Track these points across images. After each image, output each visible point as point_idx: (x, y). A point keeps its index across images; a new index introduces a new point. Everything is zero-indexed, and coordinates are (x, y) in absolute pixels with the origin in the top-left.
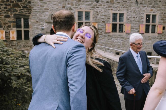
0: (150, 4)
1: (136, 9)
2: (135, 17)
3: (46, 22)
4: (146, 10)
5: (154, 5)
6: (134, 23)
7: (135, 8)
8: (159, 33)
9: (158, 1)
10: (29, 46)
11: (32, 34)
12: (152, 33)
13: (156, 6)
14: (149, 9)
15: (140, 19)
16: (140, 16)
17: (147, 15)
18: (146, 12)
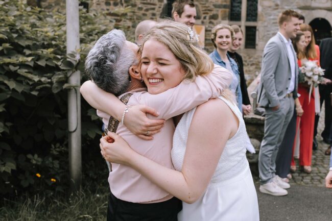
3: (299, 6)
10: (254, 62)
11: (264, 36)
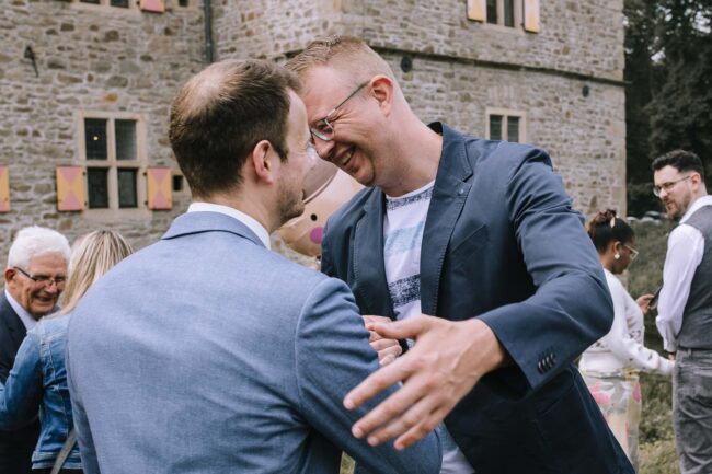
0: (102, 69)
1: (28, 89)
2: (30, 129)
4: (80, 97)
5: (118, 74)
6: (27, 160)
7: (25, 85)
8: (158, 207)
9: (139, 56)
12: (122, 206)
13: (130, 77)
14: (99, 93)
15: (57, 140)
16: (53, 128)
17: (88, 121)
18: (83, 105)
